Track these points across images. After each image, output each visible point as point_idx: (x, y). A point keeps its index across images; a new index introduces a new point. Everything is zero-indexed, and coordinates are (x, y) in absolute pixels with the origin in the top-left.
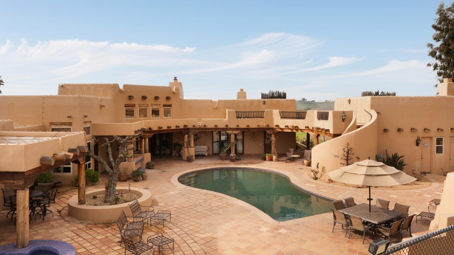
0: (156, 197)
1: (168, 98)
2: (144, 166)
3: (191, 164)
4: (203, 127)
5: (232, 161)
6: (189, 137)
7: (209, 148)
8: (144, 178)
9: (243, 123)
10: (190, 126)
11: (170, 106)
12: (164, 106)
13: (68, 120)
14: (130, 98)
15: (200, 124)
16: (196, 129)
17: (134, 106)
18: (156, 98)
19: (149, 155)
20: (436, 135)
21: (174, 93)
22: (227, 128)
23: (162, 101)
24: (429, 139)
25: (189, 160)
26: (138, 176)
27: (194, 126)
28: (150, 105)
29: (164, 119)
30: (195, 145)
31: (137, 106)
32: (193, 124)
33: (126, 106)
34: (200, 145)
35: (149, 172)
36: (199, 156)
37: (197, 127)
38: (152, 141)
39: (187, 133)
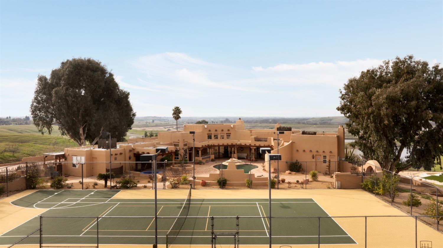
1: (229, 130)
4: (240, 145)
6: (234, 149)
7: (248, 155)
9: (258, 143)
10: (234, 144)
11: (230, 134)
12: (227, 134)
14: (210, 131)
15: (239, 143)
16: (237, 145)
17: (212, 134)
18: (222, 130)
20: (323, 155)
21: (232, 128)
23: (226, 132)
24: (320, 156)
28: (219, 134)
29: (227, 140)
30: (237, 153)
31: (213, 134)
32: (236, 143)
33: (208, 134)
34: (244, 153)
37: (238, 144)
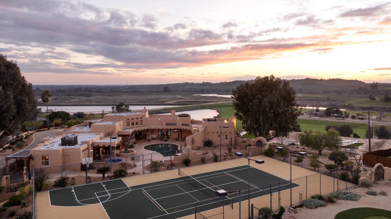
0: (137, 152)
1: (141, 118)
2: (133, 144)
3: (149, 142)
5: (165, 141)
7: (157, 136)
8: (134, 147)
9: (169, 127)
10: (149, 129)
11: (142, 120)
12: (140, 121)
13: (112, 131)
14: (128, 119)
17: (129, 122)
18: (137, 118)
19: (135, 139)
20: (225, 134)
21: (144, 116)
22: (163, 129)
23: (139, 120)
24: (223, 135)
25: (149, 141)
26: (132, 146)
27: (151, 129)
28: (135, 121)
29: (140, 126)
30: (151, 135)
33: (127, 123)
34: (154, 135)
35: (135, 145)
36: (153, 139)
38: (136, 135)
39: (148, 131)
